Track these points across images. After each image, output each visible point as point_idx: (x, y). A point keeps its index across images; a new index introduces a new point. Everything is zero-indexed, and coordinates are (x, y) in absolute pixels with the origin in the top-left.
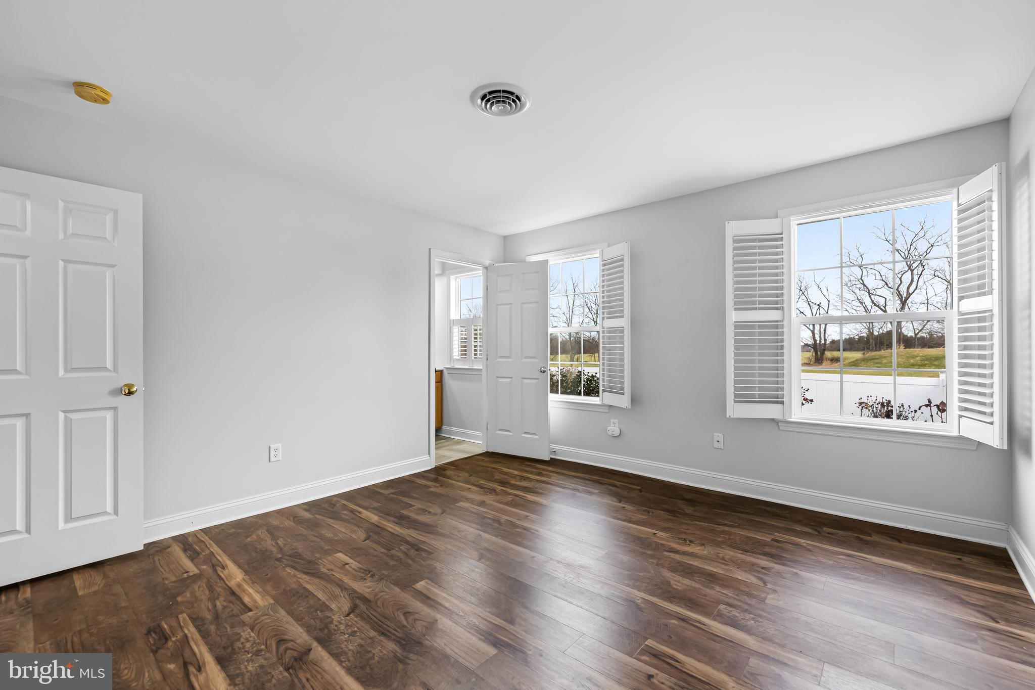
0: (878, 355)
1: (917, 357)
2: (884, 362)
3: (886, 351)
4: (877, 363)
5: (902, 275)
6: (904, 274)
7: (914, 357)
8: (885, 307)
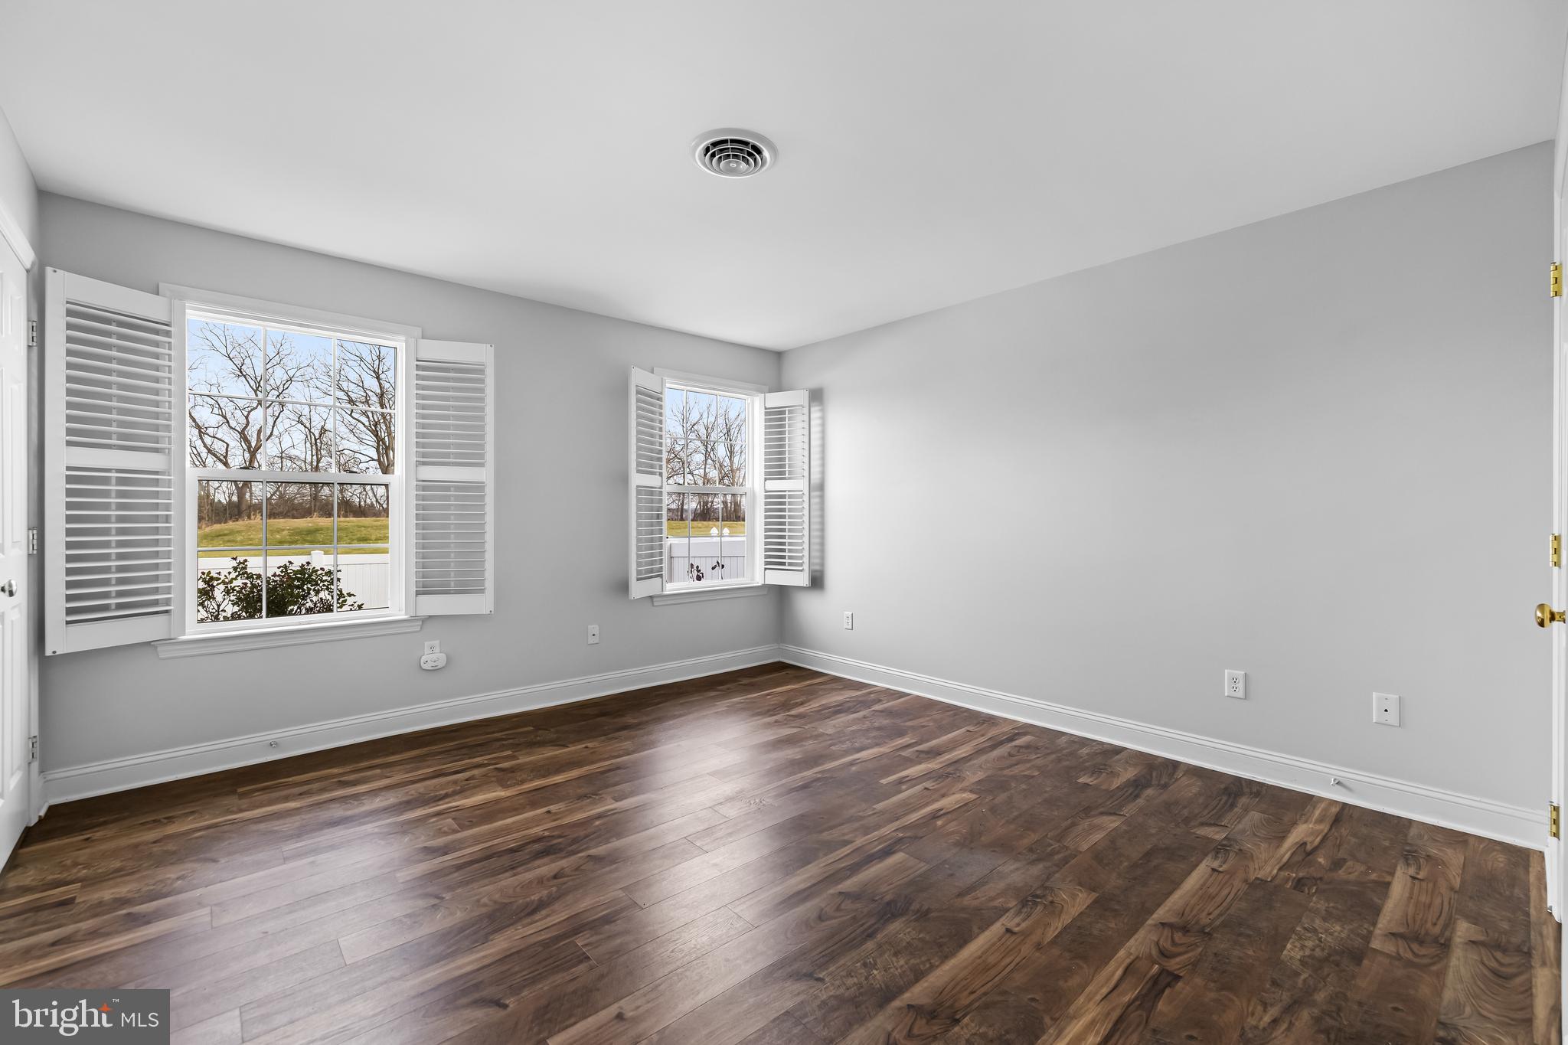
0: (226, 529)
1: (283, 530)
2: (239, 539)
3: (237, 523)
4: (229, 541)
5: (249, 412)
6: (252, 410)
7: (279, 531)
8: (225, 457)
